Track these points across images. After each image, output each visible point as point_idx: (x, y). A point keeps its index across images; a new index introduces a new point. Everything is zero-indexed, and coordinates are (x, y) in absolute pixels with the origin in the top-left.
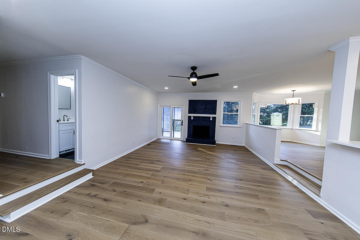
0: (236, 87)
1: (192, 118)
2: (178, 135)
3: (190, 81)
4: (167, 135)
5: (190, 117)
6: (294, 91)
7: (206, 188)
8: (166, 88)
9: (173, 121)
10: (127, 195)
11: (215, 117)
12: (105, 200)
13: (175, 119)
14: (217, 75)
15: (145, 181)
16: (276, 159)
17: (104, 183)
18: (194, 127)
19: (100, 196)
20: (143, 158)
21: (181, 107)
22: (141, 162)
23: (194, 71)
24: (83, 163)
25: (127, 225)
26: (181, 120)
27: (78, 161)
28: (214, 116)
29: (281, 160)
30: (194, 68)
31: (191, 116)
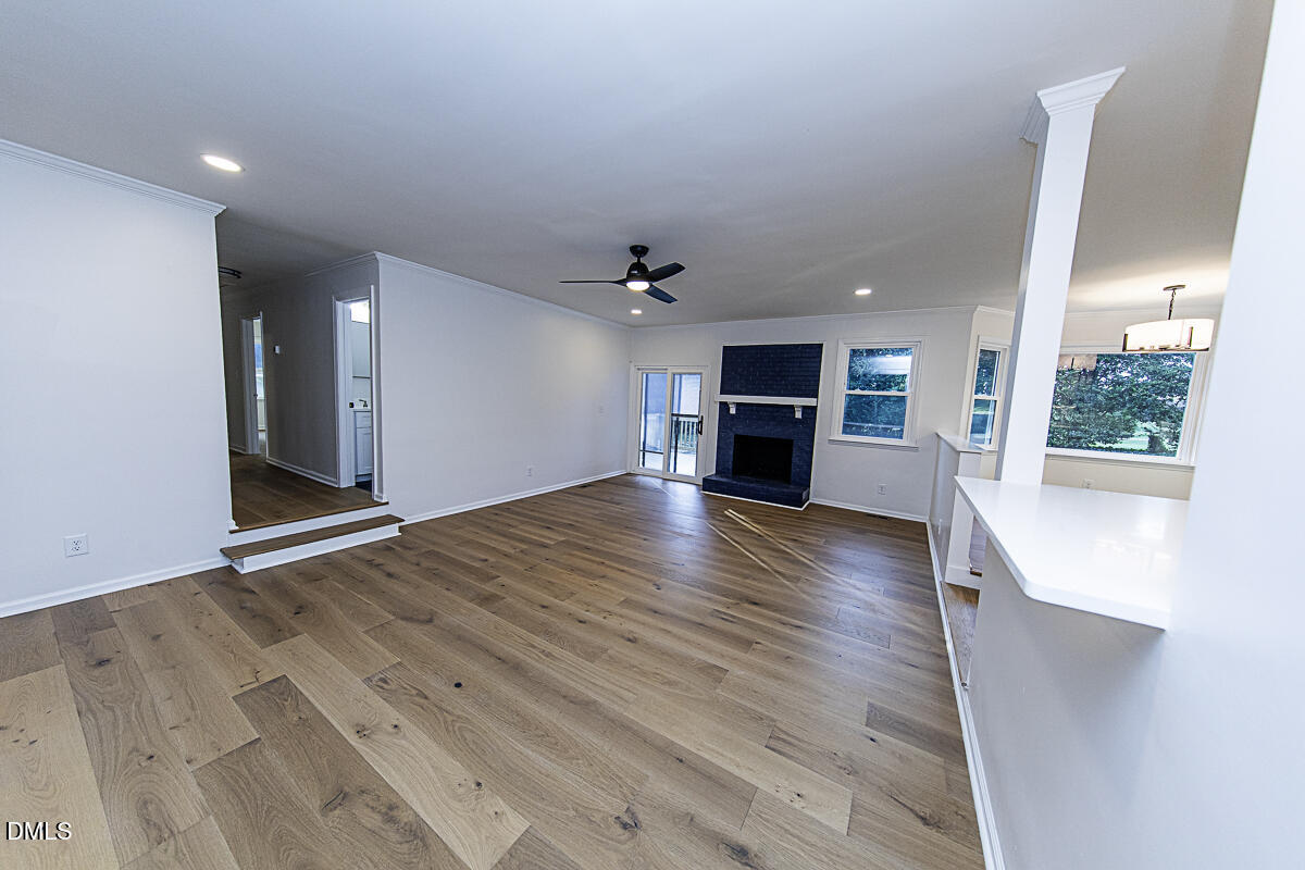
0: (863, 292)
1: (733, 411)
2: (687, 464)
3: (629, 289)
4: (655, 463)
5: (724, 406)
6: (1174, 288)
9: (675, 418)
10: (433, 575)
11: (814, 409)
12: (390, 575)
13: (681, 413)
15: (492, 559)
16: (953, 566)
17: (410, 549)
18: (741, 441)
19: (385, 568)
20: (537, 515)
21: (699, 371)
22: (523, 523)
23: (639, 260)
24: (383, 501)
25: (393, 618)
26: (697, 416)
27: (377, 496)
28: (810, 402)
29: (972, 573)
30: (639, 251)
31: (728, 403)
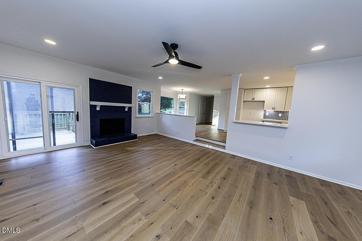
0: (160, 78)
1: (98, 109)
6: (182, 90)
8: (51, 42)
14: (200, 68)
28: (129, 105)
30: (174, 46)
31: (96, 106)
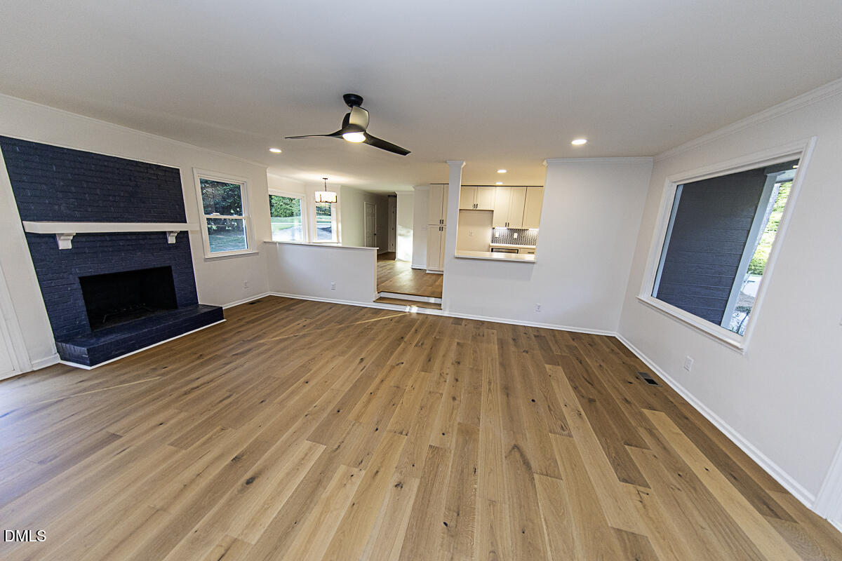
6: (325, 179)
7: (423, 373)
11: (186, 233)
25: (536, 477)
28: (181, 226)
31: (52, 237)
